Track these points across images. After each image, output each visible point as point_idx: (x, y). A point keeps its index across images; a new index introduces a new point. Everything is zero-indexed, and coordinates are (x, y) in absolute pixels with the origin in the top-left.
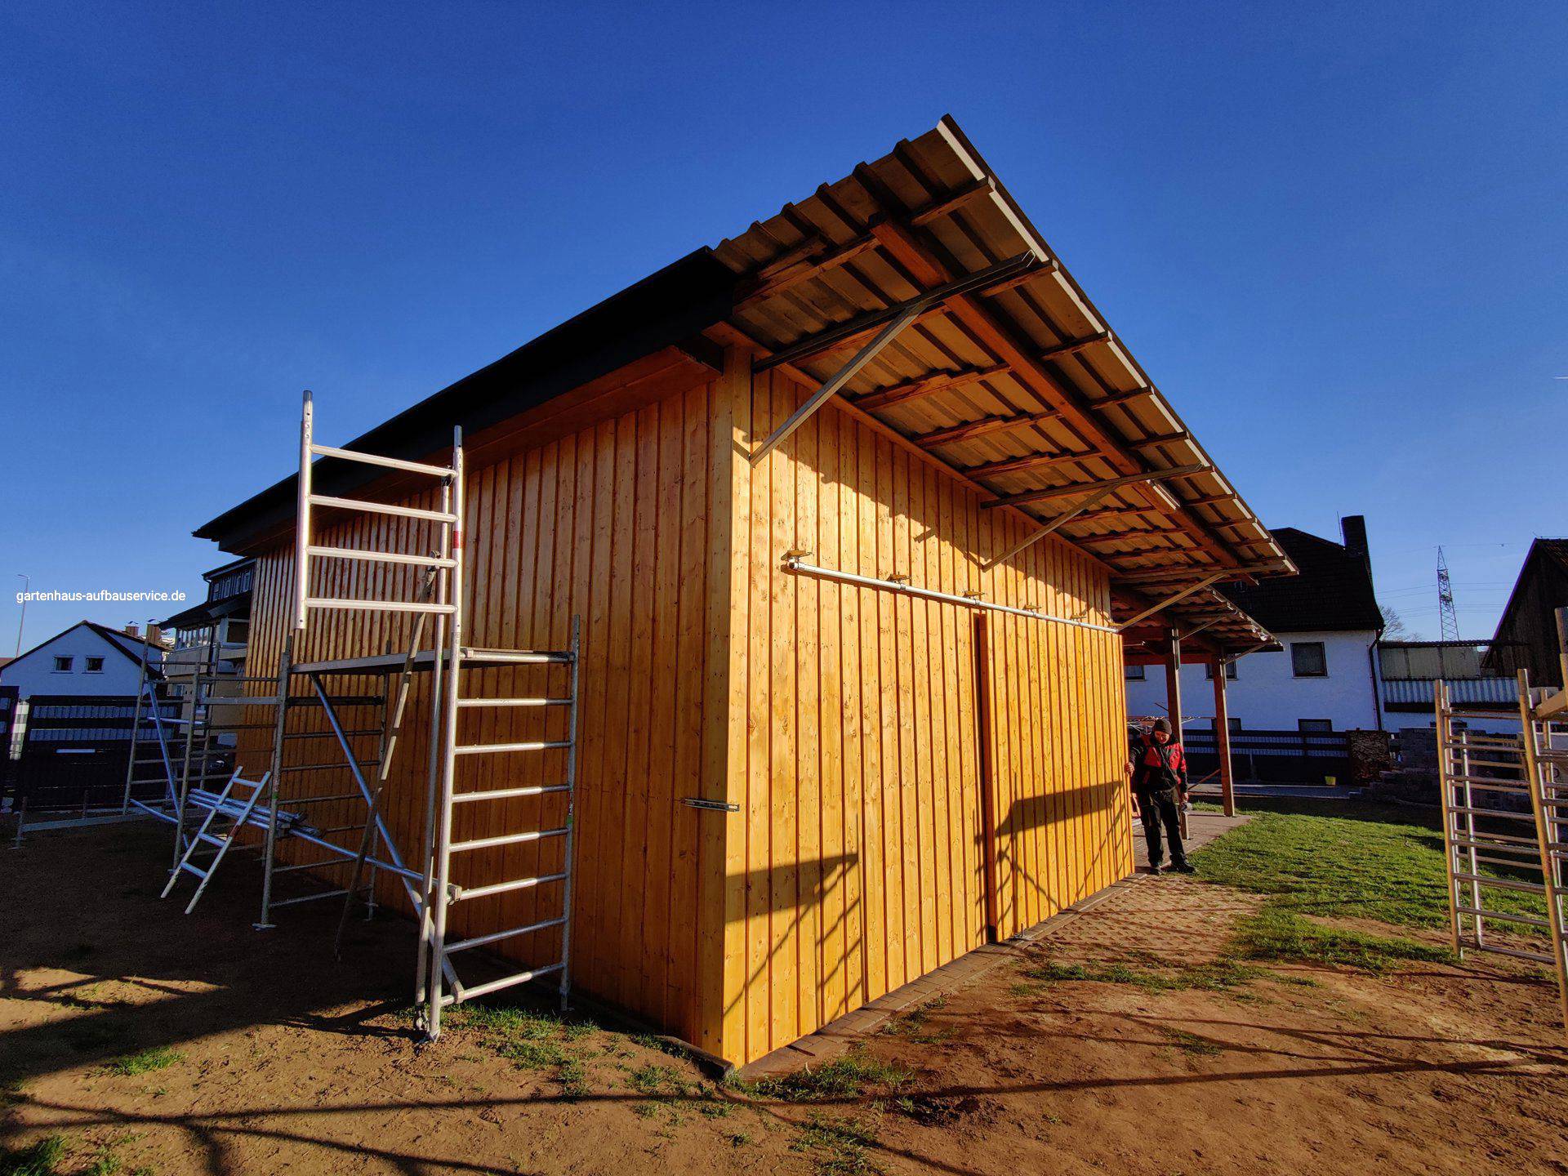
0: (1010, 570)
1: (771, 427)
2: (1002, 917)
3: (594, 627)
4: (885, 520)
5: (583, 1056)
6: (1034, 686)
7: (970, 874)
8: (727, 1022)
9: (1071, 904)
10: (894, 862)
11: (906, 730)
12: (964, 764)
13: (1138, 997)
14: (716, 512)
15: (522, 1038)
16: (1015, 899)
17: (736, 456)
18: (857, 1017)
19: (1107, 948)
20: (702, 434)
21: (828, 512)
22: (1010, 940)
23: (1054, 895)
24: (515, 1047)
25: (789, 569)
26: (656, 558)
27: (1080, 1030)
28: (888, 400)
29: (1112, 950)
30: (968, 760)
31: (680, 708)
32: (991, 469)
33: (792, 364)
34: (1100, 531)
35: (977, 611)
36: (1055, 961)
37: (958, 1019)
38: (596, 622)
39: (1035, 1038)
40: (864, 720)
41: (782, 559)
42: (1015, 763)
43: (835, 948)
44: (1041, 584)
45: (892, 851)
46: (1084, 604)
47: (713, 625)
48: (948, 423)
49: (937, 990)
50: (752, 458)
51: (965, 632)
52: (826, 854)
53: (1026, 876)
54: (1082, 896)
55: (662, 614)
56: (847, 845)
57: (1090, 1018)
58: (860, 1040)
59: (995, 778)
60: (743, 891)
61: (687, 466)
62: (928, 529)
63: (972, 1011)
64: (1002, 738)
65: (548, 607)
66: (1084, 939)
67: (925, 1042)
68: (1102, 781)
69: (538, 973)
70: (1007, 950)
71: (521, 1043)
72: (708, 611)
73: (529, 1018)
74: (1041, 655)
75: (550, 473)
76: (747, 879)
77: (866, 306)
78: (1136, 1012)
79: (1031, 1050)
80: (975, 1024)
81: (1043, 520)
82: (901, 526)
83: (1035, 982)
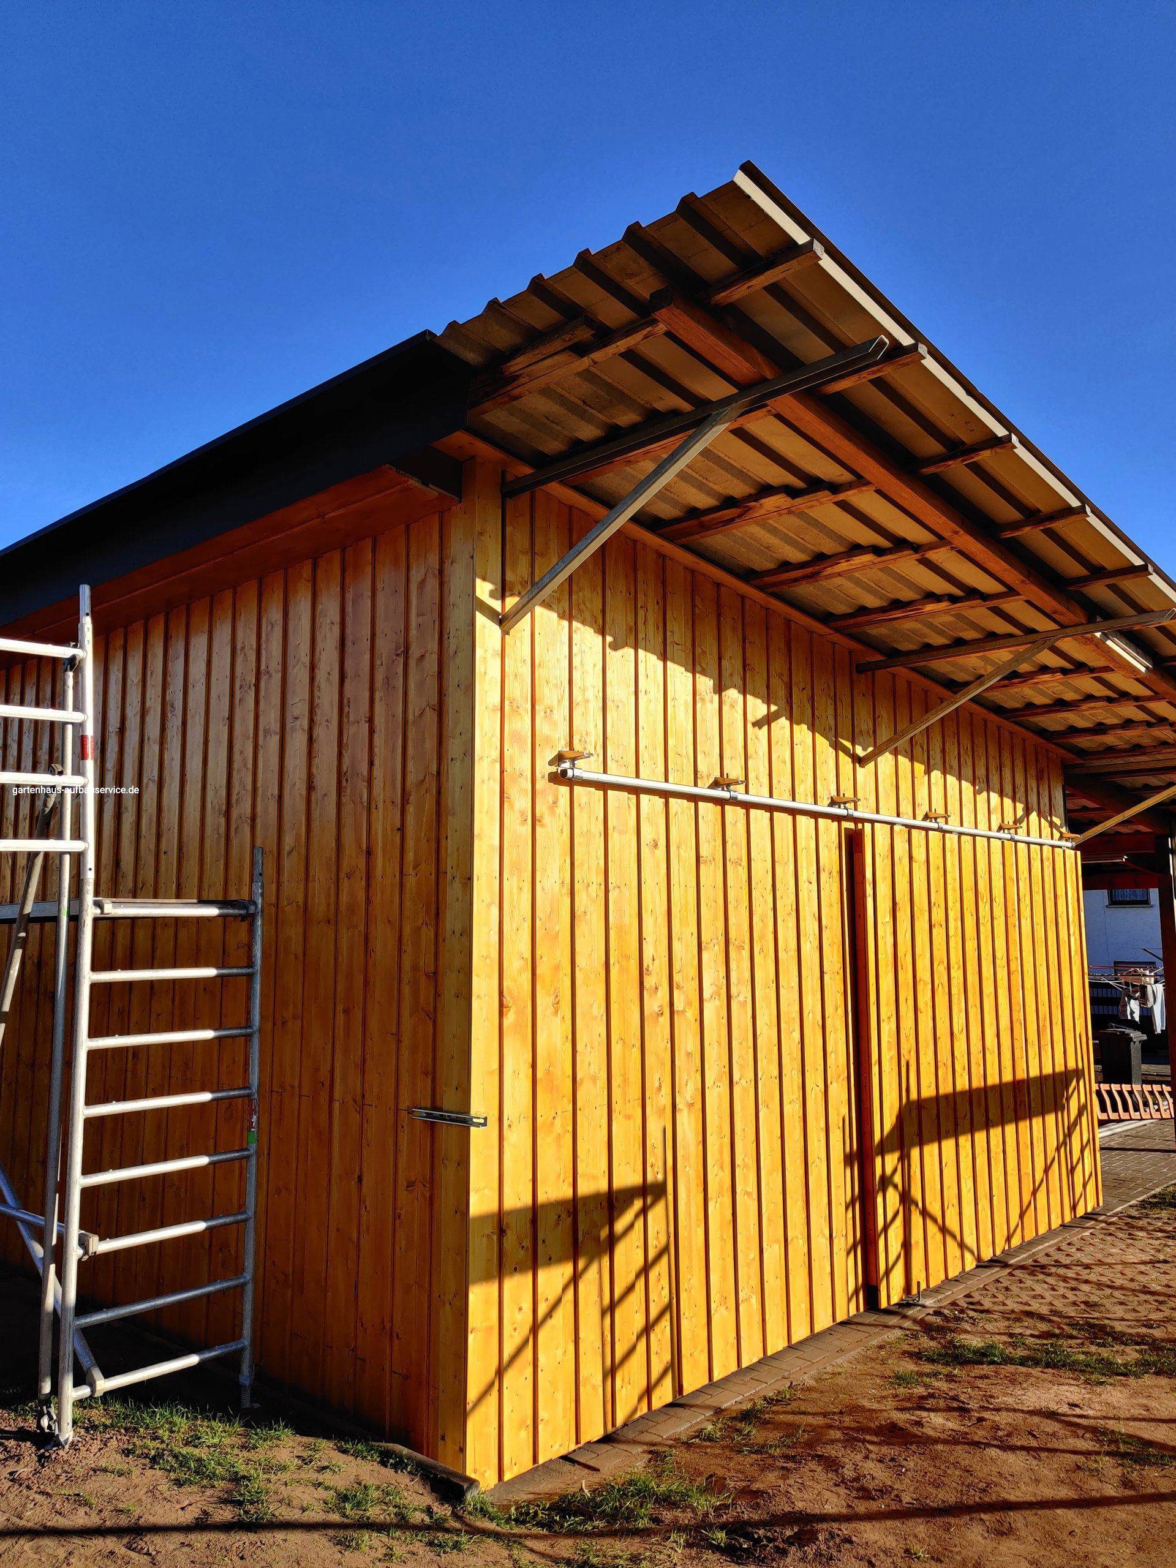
0: (903, 761)
1: (532, 574)
2: (888, 1273)
3: (286, 863)
4: (708, 698)
5: (268, 1469)
6: (939, 934)
7: (839, 1210)
8: (473, 1425)
9: (998, 1253)
10: (720, 1194)
11: (739, 1002)
12: (829, 1049)
13: (1072, 1388)
14: (453, 700)
15: (186, 1445)
16: (907, 1245)
17: (481, 619)
18: (667, 1417)
19: (1042, 1318)
20: (432, 584)
21: (620, 692)
22: (899, 1305)
23: (970, 1240)
24: (176, 1457)
25: (559, 778)
26: (371, 764)
27: (980, 1435)
28: (705, 528)
29: (1050, 1321)
30: (836, 1043)
31: (405, 979)
32: (866, 618)
33: (563, 483)
34: (1039, 700)
35: (851, 825)
36: (963, 1336)
37: (810, 1419)
38: (290, 853)
39: (914, 1447)
40: (676, 992)
41: (551, 763)
42: (907, 1044)
43: (631, 1317)
44: (951, 780)
45: (718, 1177)
46: (1020, 807)
47: (450, 861)
48: (796, 556)
49: (784, 1378)
50: (503, 621)
51: (832, 857)
52: (617, 1184)
53: (925, 1213)
54: (1016, 1241)
55: (380, 844)
56: (649, 1169)
57: (997, 1418)
58: (667, 1449)
59: (875, 1069)
60: (495, 1237)
61: (413, 632)
62: (773, 708)
63: (832, 1408)
64: (887, 1010)
65: (222, 830)
66: (1011, 1305)
67: (756, 1452)
68: (1048, 1070)
69: (208, 1355)
70: (894, 1320)
71: (184, 1451)
72: (443, 842)
73: (196, 1418)
74: (949, 887)
75: (223, 633)
76: (500, 1221)
77: (660, 406)
78: (1065, 1409)
79: (904, 1463)
80: (830, 1427)
81: (954, 686)
82: (732, 706)
83: (928, 1368)
